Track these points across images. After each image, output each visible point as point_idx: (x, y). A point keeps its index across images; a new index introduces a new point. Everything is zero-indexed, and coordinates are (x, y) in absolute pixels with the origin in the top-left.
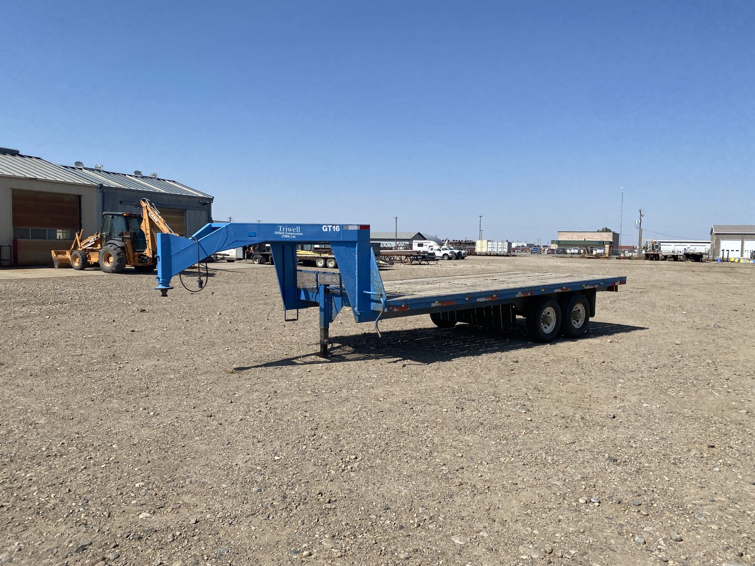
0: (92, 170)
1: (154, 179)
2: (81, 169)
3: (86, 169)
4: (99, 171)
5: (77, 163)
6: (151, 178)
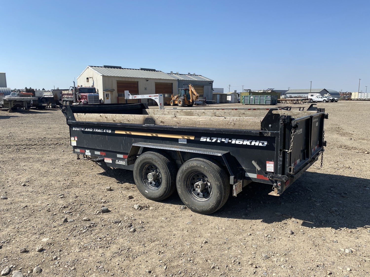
0: (175, 74)
1: (194, 75)
2: (172, 74)
3: (174, 74)
4: (177, 74)
5: (171, 72)
6: (193, 75)
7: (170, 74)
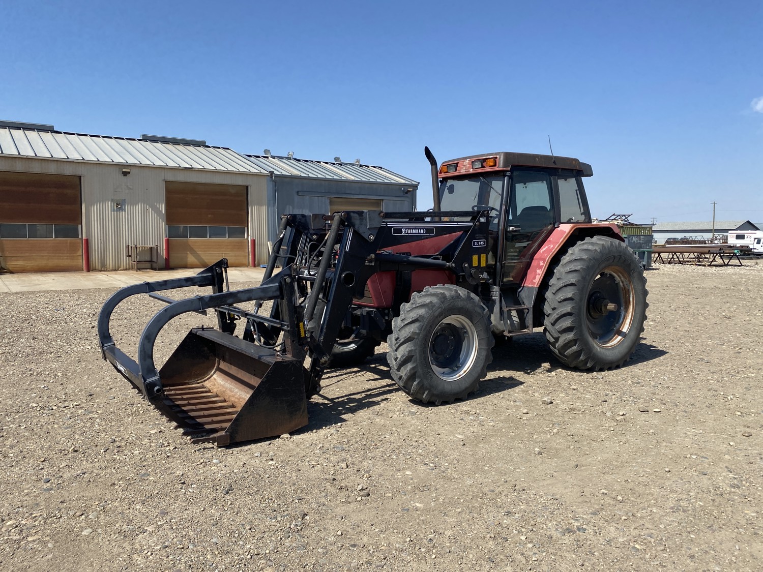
0: (282, 158)
1: (357, 165)
4: (288, 158)
7: (258, 157)
